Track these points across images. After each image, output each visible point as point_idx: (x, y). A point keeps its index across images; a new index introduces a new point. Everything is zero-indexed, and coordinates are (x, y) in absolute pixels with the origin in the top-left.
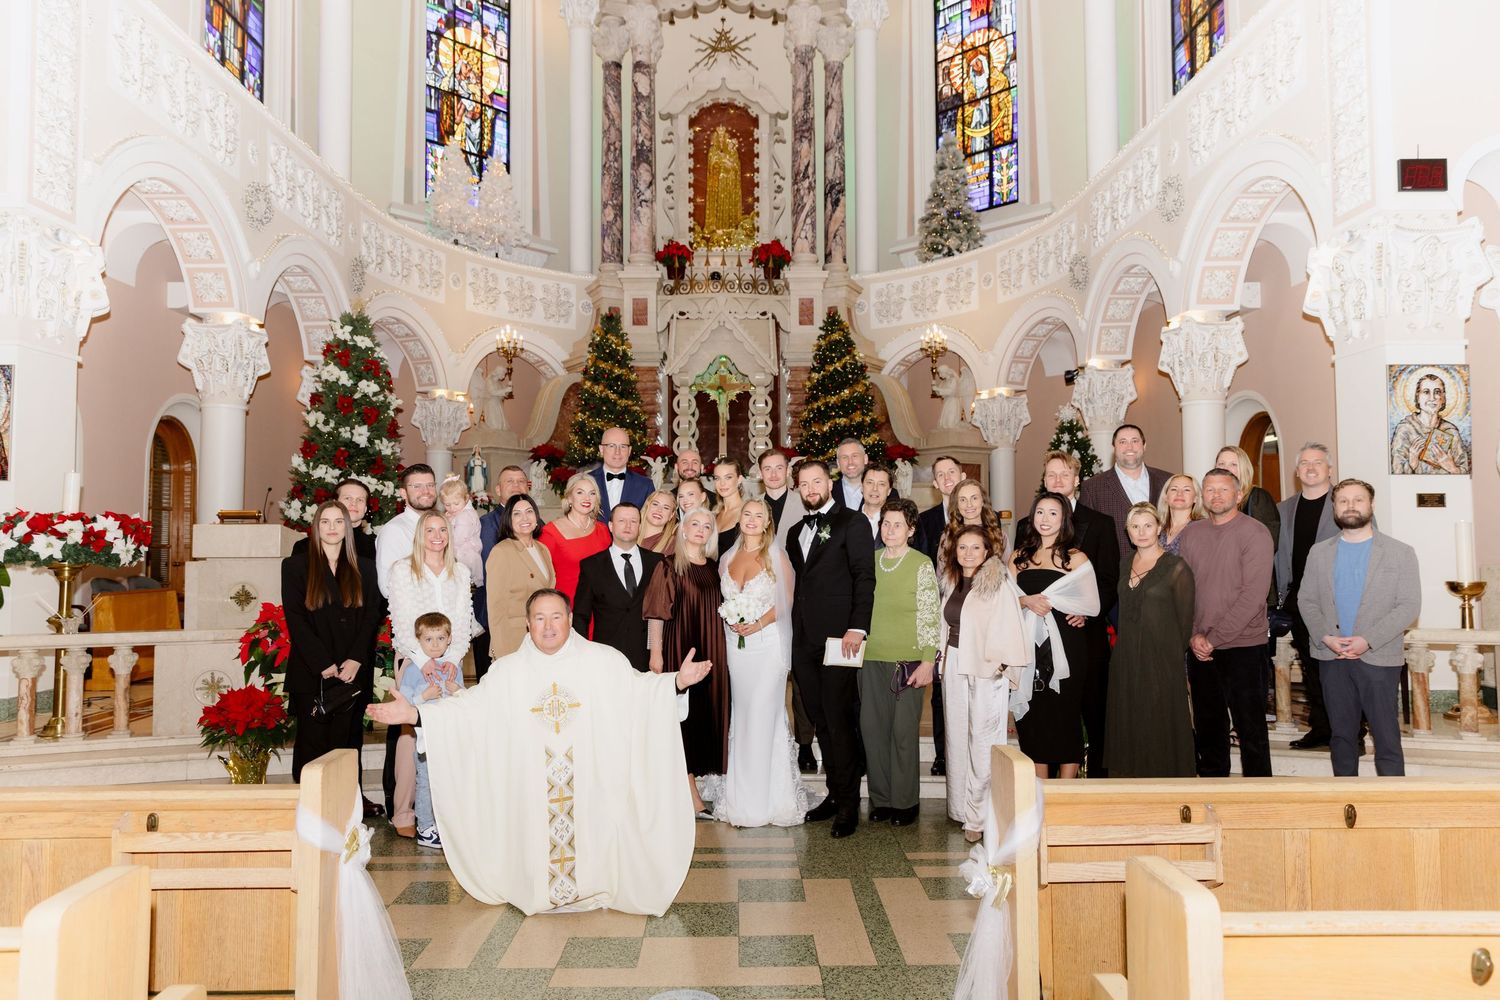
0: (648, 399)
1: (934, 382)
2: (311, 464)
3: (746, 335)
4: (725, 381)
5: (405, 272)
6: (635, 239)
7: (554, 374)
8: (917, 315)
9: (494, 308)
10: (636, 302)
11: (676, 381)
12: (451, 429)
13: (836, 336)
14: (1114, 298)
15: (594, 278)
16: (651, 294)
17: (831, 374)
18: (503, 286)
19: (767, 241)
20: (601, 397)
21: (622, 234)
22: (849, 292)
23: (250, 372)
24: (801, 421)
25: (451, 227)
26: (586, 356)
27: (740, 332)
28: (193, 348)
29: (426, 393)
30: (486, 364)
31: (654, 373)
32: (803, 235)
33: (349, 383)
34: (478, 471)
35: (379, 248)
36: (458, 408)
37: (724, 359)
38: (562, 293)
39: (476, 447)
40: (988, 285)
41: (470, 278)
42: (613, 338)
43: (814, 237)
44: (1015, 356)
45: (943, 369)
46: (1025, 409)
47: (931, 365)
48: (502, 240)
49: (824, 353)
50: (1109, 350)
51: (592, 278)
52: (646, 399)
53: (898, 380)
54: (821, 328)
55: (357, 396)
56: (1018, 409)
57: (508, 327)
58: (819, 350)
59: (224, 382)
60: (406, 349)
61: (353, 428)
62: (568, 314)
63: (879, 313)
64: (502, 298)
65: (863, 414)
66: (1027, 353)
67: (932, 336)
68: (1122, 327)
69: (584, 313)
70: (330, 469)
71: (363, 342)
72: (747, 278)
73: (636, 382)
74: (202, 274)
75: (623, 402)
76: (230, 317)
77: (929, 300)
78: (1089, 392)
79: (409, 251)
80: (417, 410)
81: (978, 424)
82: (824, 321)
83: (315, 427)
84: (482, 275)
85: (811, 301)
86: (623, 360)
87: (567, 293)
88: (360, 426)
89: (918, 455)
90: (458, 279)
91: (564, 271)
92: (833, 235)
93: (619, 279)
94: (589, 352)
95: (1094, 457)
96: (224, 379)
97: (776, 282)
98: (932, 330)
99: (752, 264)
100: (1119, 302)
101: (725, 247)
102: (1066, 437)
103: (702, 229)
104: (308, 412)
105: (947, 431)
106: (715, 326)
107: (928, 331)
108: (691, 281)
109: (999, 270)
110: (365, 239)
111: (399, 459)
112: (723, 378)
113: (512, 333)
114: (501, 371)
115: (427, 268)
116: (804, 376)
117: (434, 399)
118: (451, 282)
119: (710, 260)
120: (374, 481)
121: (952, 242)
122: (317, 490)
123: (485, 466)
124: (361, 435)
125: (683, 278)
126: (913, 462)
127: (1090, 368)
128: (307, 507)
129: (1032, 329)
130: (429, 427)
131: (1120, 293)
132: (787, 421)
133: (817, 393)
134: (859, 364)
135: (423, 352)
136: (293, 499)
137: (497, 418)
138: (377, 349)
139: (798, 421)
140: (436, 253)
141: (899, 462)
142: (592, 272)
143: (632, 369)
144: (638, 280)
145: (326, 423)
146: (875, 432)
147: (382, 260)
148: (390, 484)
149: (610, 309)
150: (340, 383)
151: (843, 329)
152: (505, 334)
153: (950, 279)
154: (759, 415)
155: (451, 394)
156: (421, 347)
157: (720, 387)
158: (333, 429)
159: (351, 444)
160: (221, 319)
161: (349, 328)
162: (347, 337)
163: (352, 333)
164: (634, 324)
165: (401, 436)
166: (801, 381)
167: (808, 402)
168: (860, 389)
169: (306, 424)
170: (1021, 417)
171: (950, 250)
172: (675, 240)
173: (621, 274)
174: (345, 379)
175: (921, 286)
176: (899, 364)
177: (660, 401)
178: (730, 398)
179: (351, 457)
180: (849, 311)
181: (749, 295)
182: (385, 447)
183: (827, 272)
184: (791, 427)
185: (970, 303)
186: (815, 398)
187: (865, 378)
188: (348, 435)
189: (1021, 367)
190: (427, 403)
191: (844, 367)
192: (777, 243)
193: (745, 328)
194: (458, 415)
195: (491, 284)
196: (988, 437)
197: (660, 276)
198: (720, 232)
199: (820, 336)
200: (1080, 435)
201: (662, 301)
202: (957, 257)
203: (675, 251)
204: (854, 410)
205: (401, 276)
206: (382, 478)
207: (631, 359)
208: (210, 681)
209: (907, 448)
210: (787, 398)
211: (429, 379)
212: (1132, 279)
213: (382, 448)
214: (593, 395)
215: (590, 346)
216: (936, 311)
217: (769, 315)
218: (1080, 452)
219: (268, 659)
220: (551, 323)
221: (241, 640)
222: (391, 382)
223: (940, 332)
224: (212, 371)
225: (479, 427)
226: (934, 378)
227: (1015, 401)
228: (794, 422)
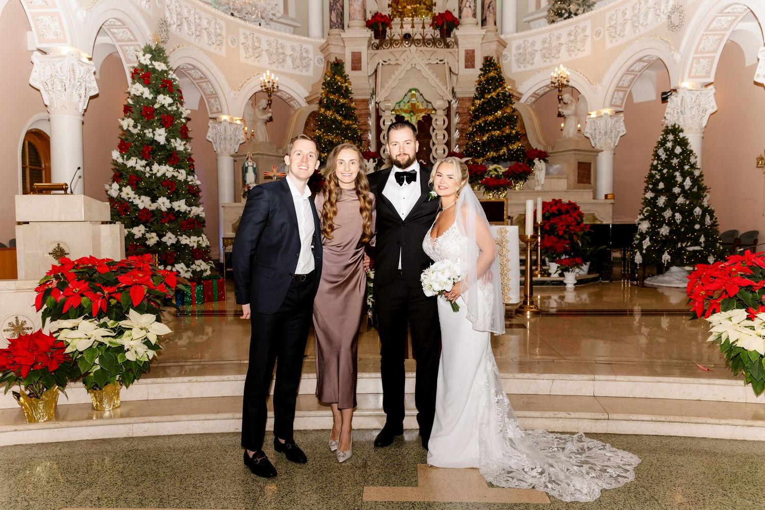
0: (363, 121)
1: (560, 106)
2: (125, 157)
3: (430, 72)
4: (415, 107)
5: (198, 33)
6: (353, 11)
7: (299, 107)
8: (545, 61)
9: (259, 61)
10: (354, 54)
11: (382, 106)
12: (233, 142)
13: (492, 74)
14: (706, 35)
15: (325, 40)
16: (363, 49)
17: (489, 100)
18: (265, 46)
19: (442, 12)
20: (331, 118)
21: (343, 9)
22: (499, 46)
23: (83, 92)
24: (467, 134)
25: (228, 4)
26: (321, 91)
27: (427, 72)
28: (40, 74)
29: (215, 119)
30: (255, 98)
31: (366, 103)
32: (468, 5)
33: (150, 97)
34: (250, 169)
35: (179, 14)
36: (237, 128)
37: (413, 92)
38: (304, 51)
39: (249, 154)
40: (599, 35)
41: (242, 40)
42: (339, 78)
43: (475, 6)
44: (617, 86)
45: (566, 97)
46: (622, 124)
47: (558, 93)
48: (264, 15)
49: (483, 87)
50: (697, 75)
51: (323, 41)
52: (362, 121)
53: (531, 106)
54: (481, 69)
55: (156, 106)
56: (618, 124)
57: (268, 72)
58: (479, 84)
59: (64, 100)
60: (201, 88)
61: (154, 130)
62: (307, 66)
63: (518, 61)
64: (264, 53)
65: (511, 128)
66: (626, 84)
67: (559, 72)
68: (708, 57)
69: (319, 65)
70: (139, 160)
71: (159, 66)
72: (429, 37)
73: (355, 109)
74: (42, 17)
75: (347, 122)
76: (65, 49)
77: (554, 51)
78: (681, 105)
79: (200, 18)
80: (210, 130)
81: (588, 135)
82: (483, 64)
83: (128, 130)
84: (250, 38)
85: (473, 51)
86: (346, 93)
87: (307, 52)
88: (159, 128)
89: (548, 156)
90: (234, 40)
91: (305, 36)
92: (487, 6)
93: (342, 38)
94: (323, 89)
95: (691, 151)
96: (63, 94)
97: (448, 40)
98: (559, 69)
99: (432, 27)
100: (710, 37)
101: (413, 17)
102: (671, 137)
103: (397, 5)
104: (123, 120)
105: (570, 139)
106: (409, 67)
107: (556, 70)
108: (391, 39)
109: (607, 25)
110: (168, 6)
111: (190, 155)
112: (413, 105)
113: (271, 76)
114: (264, 103)
115: (213, 31)
116: (468, 104)
117: (221, 122)
118: (229, 42)
119: (404, 26)
120: (171, 169)
121: (573, 8)
122: (131, 176)
123: (255, 166)
124: (160, 135)
125: (385, 37)
126: (546, 161)
127: (683, 89)
128: (123, 188)
129: (631, 66)
130: (218, 141)
131: (712, 30)
132: (456, 135)
133: (479, 114)
134: (507, 94)
135: (212, 90)
136: (113, 182)
137: (262, 135)
138: (171, 72)
139: (464, 135)
140: (219, 21)
141: (536, 161)
142: (323, 37)
143: (351, 100)
144: (354, 39)
145: (135, 126)
146: (519, 140)
147: (181, 23)
148: (183, 172)
149: (336, 58)
150: (144, 97)
151: (497, 68)
152: (266, 76)
153: (570, 34)
154: (438, 129)
155: (232, 119)
156: (210, 86)
157: (411, 111)
158: (140, 130)
159: (154, 142)
160: (60, 52)
161: (149, 56)
162: (148, 62)
163: (151, 59)
164: (353, 69)
165: (191, 138)
166: (466, 108)
167: (471, 121)
168: (508, 110)
169: (121, 127)
170: (619, 130)
171: (570, 13)
172: (380, 12)
173: (343, 35)
174: (147, 93)
175: (548, 41)
176: (531, 96)
177: (370, 124)
178: (418, 119)
179: (154, 152)
180: (498, 59)
181: (430, 49)
182: (179, 145)
183: (485, 30)
184: (459, 140)
185: (584, 50)
186: (477, 117)
187: (511, 103)
188: (151, 135)
189: (621, 94)
190: (216, 125)
191: (498, 95)
192: (448, 13)
193: (430, 69)
194: (237, 133)
195: (257, 44)
196: (595, 144)
197: (369, 36)
198: (409, 7)
199: (481, 74)
200: (681, 135)
201: (370, 54)
202: (575, 18)
203: (379, 19)
204: (505, 126)
205: (194, 36)
206: (177, 166)
207: (351, 93)
208: (15, 324)
209: (540, 151)
210: (456, 120)
211: (217, 109)
212: (723, 18)
213: (176, 145)
214: (326, 117)
215: (323, 84)
216: (559, 57)
217: (445, 61)
218: (681, 148)
219: (58, 306)
220: (297, 72)
221: (37, 290)
222: (182, 97)
223: (565, 70)
224: (54, 90)
225: (251, 141)
226: (560, 103)
227: (616, 119)
228: (461, 136)
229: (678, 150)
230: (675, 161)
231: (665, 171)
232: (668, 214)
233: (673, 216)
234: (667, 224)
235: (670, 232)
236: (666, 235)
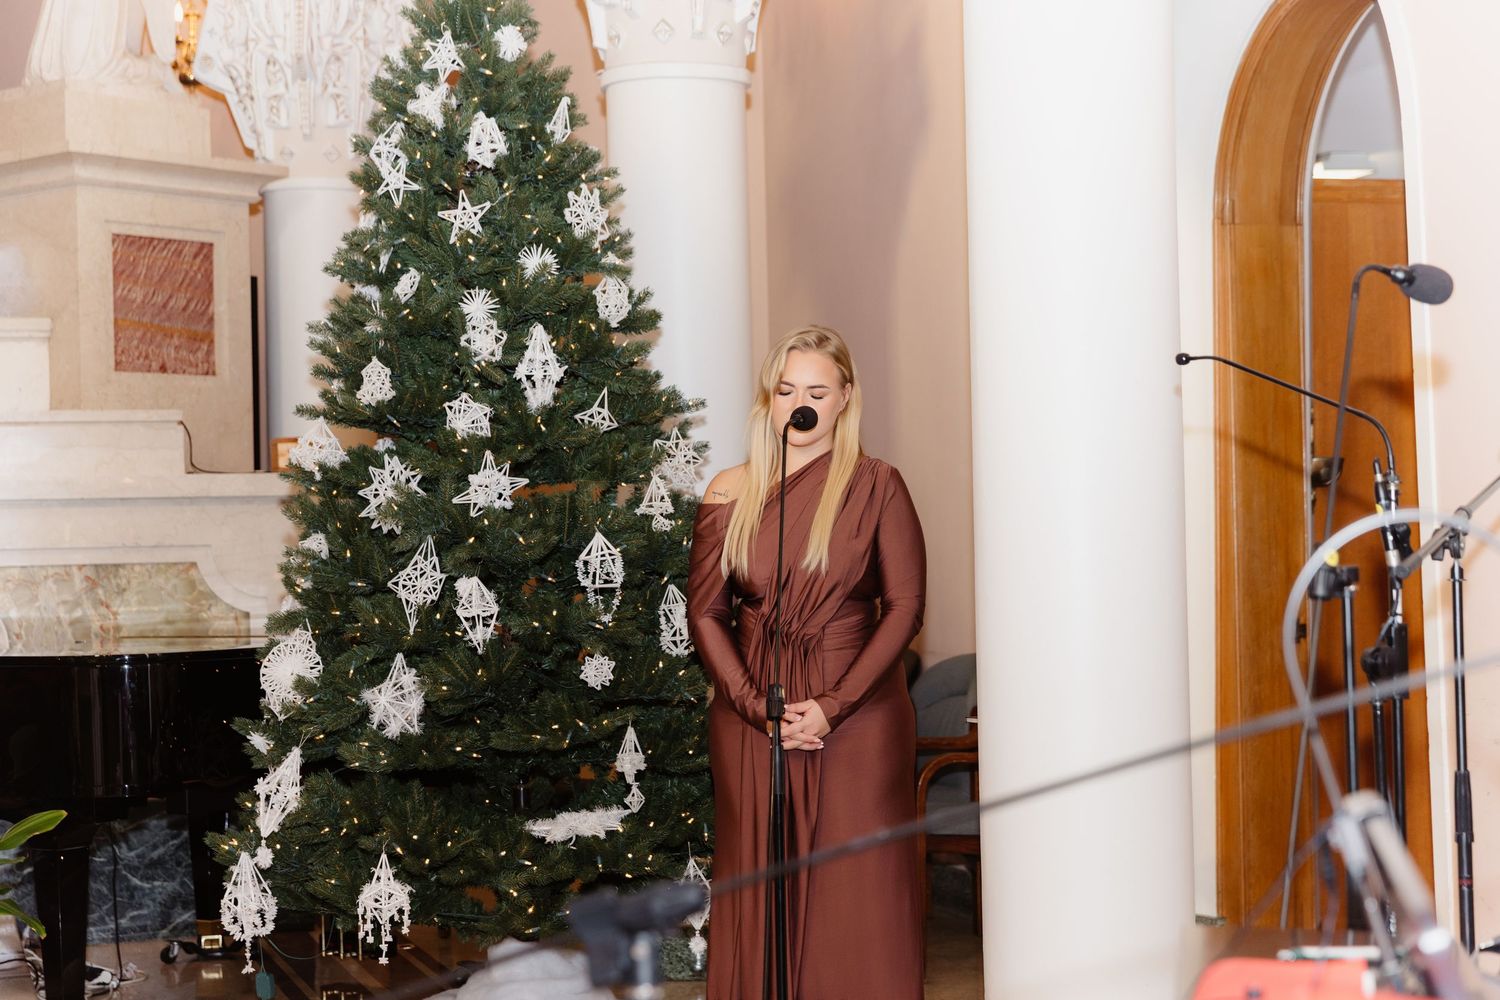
196: (255, 131)
200: (516, 43)
218: (510, 127)
229: (486, 141)
230: (465, 218)
231: (406, 285)
232: (424, 584)
233: (449, 592)
234: (414, 658)
235: (429, 714)
236: (404, 736)
